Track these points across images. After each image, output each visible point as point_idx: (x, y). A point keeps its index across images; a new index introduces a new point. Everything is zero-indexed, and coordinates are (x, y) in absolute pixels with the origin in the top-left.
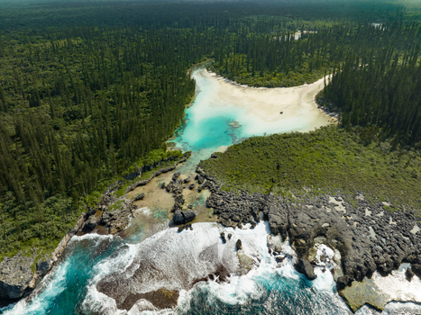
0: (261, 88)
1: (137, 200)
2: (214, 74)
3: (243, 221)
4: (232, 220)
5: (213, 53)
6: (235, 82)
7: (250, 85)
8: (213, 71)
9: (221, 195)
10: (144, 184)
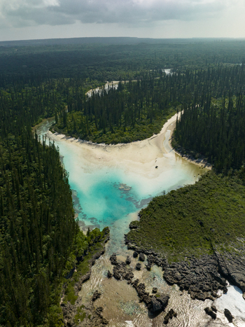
0: (119, 145)
1: (94, 300)
2: (63, 136)
3: (214, 289)
4: (204, 291)
5: (46, 113)
6: (90, 142)
7: (107, 143)
8: (60, 133)
9: (173, 267)
10: (88, 279)
